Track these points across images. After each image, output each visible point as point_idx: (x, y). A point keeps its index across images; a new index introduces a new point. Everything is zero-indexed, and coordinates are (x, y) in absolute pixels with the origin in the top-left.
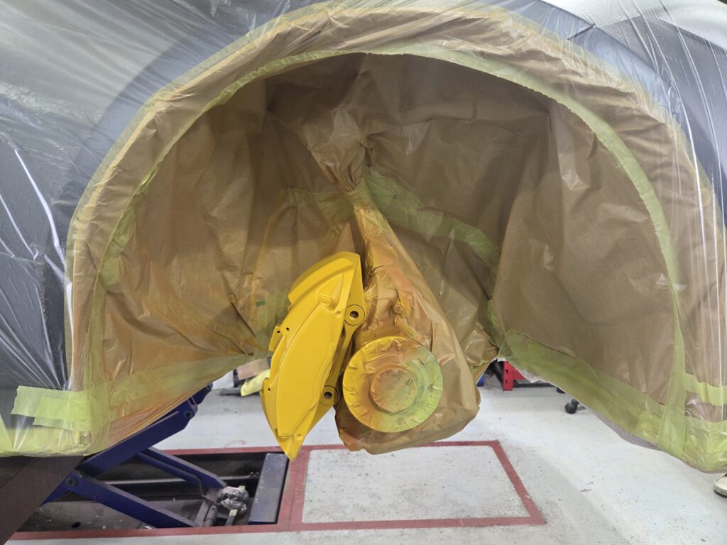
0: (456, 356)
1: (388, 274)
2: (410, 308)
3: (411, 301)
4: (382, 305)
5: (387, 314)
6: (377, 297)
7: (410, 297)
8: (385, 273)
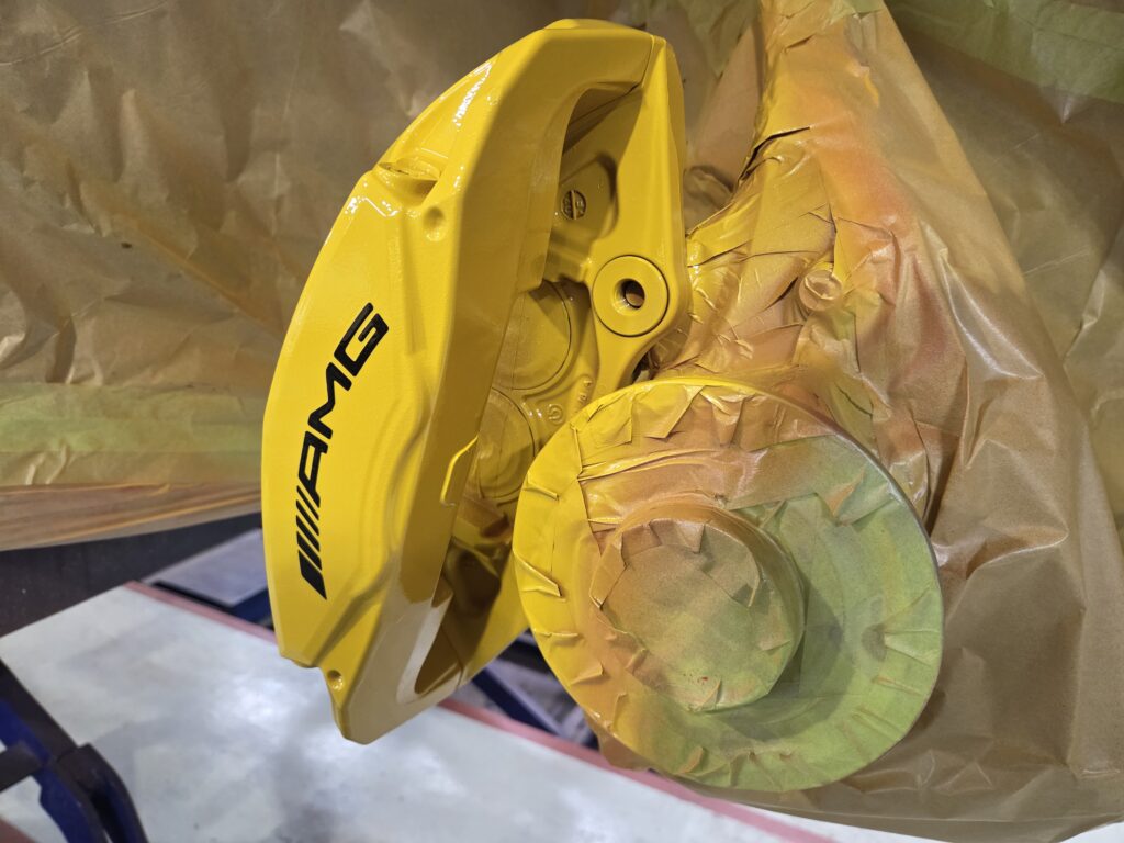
0: (1075, 540)
1: (812, 161)
2: (877, 301)
3: (888, 269)
4: (762, 278)
5: (774, 316)
6: (748, 244)
7: (885, 252)
8: (803, 154)
